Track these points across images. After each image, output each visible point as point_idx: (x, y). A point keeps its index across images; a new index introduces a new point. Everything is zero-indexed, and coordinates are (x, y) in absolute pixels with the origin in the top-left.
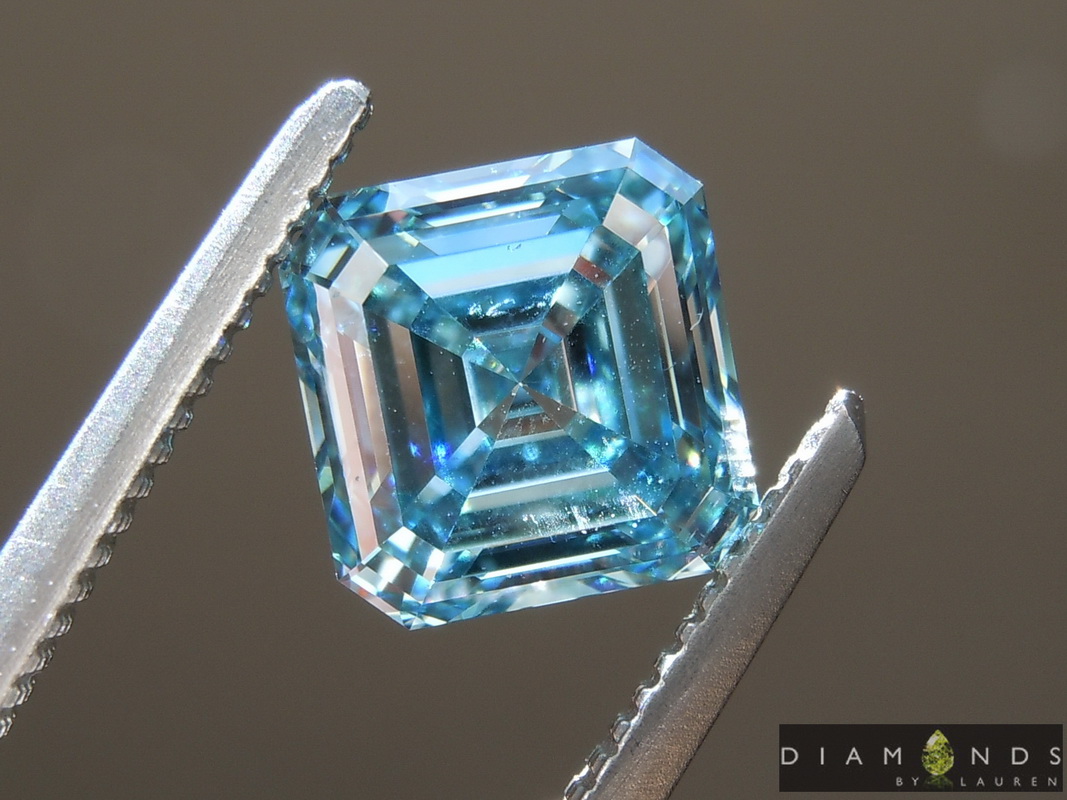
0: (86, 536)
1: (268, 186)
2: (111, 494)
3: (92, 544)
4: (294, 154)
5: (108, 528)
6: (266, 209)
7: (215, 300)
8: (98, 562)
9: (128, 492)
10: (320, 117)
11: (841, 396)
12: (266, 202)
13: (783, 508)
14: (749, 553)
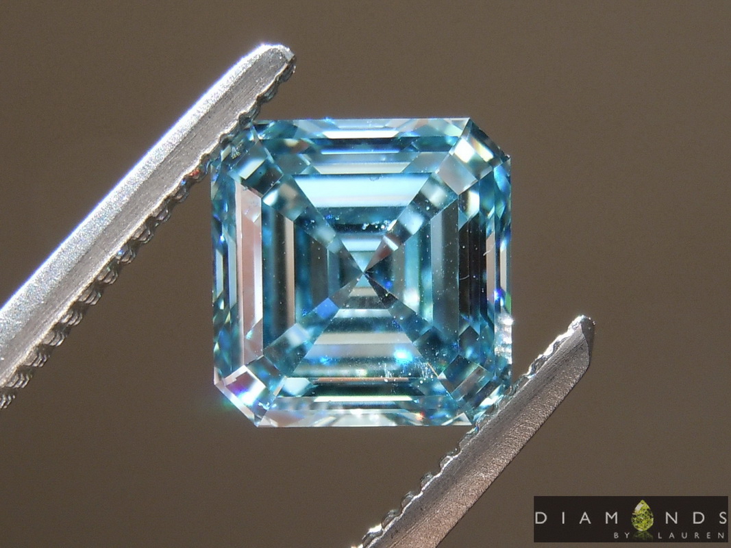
0: (46, 321)
1: (213, 107)
2: (68, 296)
3: (50, 327)
4: (235, 88)
5: (62, 318)
6: (209, 121)
7: (163, 178)
8: (52, 341)
9: (80, 297)
10: (258, 66)
11: (579, 319)
12: (210, 117)
13: (526, 388)
14: (497, 415)
